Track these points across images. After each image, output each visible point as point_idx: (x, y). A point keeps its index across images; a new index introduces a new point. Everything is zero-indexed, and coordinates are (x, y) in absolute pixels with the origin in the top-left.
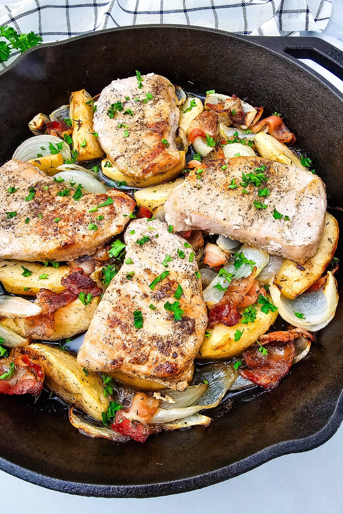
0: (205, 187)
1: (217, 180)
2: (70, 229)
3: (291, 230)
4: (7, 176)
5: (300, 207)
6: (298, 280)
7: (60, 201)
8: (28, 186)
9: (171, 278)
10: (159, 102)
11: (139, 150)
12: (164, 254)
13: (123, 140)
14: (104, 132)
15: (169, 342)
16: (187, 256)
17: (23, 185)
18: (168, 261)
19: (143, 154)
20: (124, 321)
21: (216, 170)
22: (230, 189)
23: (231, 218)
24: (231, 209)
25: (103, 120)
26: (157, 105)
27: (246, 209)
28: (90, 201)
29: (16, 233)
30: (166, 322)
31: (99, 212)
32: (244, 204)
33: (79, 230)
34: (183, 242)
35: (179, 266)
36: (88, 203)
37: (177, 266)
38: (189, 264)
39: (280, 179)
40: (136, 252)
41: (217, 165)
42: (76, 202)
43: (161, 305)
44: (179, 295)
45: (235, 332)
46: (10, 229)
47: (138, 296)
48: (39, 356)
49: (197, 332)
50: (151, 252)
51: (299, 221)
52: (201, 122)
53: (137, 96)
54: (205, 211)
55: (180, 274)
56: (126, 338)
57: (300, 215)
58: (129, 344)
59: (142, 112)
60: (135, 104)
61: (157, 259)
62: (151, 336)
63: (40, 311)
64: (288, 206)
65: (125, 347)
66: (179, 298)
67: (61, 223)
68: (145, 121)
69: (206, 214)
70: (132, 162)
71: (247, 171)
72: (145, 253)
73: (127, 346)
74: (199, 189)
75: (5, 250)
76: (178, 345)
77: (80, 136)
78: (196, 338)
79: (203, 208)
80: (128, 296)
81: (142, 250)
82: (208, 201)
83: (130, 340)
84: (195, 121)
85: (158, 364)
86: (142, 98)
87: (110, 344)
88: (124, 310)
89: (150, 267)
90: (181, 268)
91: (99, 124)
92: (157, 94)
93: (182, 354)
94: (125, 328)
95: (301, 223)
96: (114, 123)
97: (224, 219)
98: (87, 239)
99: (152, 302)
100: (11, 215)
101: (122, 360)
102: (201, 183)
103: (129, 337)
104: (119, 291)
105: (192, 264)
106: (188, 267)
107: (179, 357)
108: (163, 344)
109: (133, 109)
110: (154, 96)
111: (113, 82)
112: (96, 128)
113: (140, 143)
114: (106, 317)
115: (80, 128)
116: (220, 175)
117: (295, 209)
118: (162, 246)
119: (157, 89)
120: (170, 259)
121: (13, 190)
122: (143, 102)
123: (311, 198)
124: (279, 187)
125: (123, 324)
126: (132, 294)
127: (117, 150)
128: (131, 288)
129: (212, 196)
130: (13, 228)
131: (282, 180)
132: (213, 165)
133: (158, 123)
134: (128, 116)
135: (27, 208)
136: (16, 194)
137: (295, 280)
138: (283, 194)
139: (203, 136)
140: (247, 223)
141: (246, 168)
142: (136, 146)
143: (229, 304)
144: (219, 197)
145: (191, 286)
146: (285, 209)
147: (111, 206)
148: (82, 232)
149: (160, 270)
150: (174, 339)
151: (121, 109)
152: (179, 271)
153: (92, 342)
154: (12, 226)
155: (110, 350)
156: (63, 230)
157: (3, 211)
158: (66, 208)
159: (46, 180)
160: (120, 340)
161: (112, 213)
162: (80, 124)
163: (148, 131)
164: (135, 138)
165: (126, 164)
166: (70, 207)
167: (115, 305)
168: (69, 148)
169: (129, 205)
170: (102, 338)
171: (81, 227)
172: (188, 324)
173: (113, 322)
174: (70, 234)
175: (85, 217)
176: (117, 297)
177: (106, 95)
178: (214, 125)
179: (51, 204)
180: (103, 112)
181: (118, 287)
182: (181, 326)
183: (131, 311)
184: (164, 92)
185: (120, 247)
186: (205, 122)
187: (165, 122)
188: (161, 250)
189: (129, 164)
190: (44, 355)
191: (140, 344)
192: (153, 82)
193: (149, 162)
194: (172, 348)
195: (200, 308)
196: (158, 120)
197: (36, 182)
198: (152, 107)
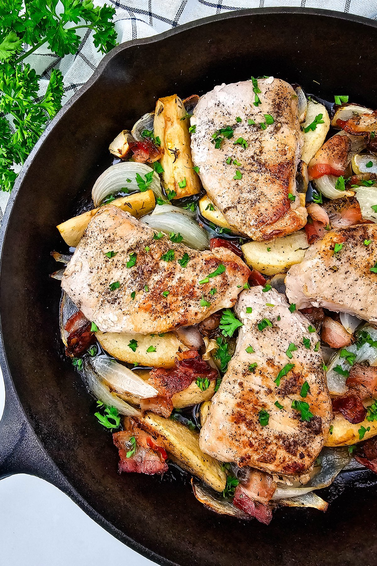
0: (343, 270)
1: (357, 260)
2: (181, 305)
4: (102, 235)
7: (166, 268)
8: (127, 246)
9: (297, 371)
10: (282, 130)
11: (257, 204)
12: (288, 341)
13: (234, 183)
14: (208, 168)
15: (295, 442)
16: (312, 344)
17: (119, 246)
18: (292, 350)
19: (263, 210)
20: (248, 417)
21: (357, 245)
22: (372, 273)
23: (370, 308)
24: (371, 298)
25: (206, 150)
26: (279, 135)
28: (199, 267)
29: (123, 310)
30: (292, 420)
31: (211, 284)
33: (190, 306)
34: (307, 326)
35: (305, 357)
36: (197, 271)
37: (301, 356)
38: (314, 353)
40: (257, 338)
41: (358, 238)
42: (183, 269)
43: (287, 402)
44: (306, 390)
45: (360, 428)
46: (116, 304)
47: (262, 390)
49: (323, 432)
50: (272, 339)
52: (330, 153)
53: (252, 118)
54: (341, 299)
55: (305, 366)
56: (251, 435)
58: (256, 442)
59: (257, 142)
60: (248, 130)
61: (280, 347)
62: (277, 434)
63: (156, 394)
65: (251, 445)
66: (304, 396)
67: (170, 299)
68: (263, 157)
69: (341, 303)
70: (248, 218)
72: (266, 339)
73: (254, 443)
74: (335, 271)
75: (114, 328)
76: (304, 446)
77: (177, 170)
78: (322, 438)
79: (338, 296)
80: (251, 391)
81: (263, 336)
82: (344, 287)
83: (256, 438)
84: (322, 152)
85: (285, 465)
86: (259, 120)
87: (236, 440)
88: (248, 406)
89: (273, 358)
90: (306, 359)
91: (200, 154)
92: (278, 116)
93: (309, 455)
94: (249, 424)
96: (220, 155)
97: (361, 310)
98: (200, 316)
99: (277, 398)
100: (114, 287)
101: (249, 457)
102: (338, 263)
103: (254, 435)
104: (241, 384)
105: (317, 353)
106: (314, 358)
107: (306, 458)
108: (289, 443)
109: (246, 137)
110: (275, 118)
111: (217, 88)
112: (198, 159)
113: (258, 191)
114: (230, 412)
115: (177, 160)
116: (361, 253)
118: (284, 331)
119: (278, 107)
120: (293, 348)
121: (112, 254)
122: (260, 127)
125: (247, 421)
126: (256, 388)
127: (227, 198)
128: (255, 381)
129: (350, 281)
130: (119, 303)
132: (353, 237)
133: (281, 165)
134: (240, 148)
135: (129, 276)
136: (116, 258)
139: (332, 174)
142: (252, 196)
143: (355, 400)
144: (358, 282)
145: (317, 381)
147: (222, 274)
148: (193, 309)
149: (284, 361)
150: (301, 438)
151: (230, 136)
152: (304, 363)
153: (220, 439)
154: (118, 301)
155: (237, 447)
156: (173, 306)
157: (105, 281)
158: (173, 277)
159: (145, 237)
160: (246, 437)
161: (226, 285)
162: (176, 153)
163: (268, 175)
164: (250, 183)
165: (239, 221)
166: (177, 276)
167: (239, 400)
168: (159, 179)
169: (243, 275)
170: (228, 434)
171: (192, 302)
172: (314, 424)
173: (238, 418)
174: (182, 311)
175: (196, 289)
176: (240, 391)
177: (207, 109)
178: (344, 156)
179: (156, 272)
180: (205, 136)
181: (240, 378)
182: (308, 426)
183: (256, 407)
184: (287, 110)
185: (235, 324)
186: (336, 152)
187: (290, 163)
188: (284, 335)
189: (244, 222)
190: (163, 434)
191: (267, 443)
192: (273, 94)
193: (271, 224)
194: (299, 448)
195: (327, 406)
196: (280, 160)
197: (135, 241)
198: (273, 138)
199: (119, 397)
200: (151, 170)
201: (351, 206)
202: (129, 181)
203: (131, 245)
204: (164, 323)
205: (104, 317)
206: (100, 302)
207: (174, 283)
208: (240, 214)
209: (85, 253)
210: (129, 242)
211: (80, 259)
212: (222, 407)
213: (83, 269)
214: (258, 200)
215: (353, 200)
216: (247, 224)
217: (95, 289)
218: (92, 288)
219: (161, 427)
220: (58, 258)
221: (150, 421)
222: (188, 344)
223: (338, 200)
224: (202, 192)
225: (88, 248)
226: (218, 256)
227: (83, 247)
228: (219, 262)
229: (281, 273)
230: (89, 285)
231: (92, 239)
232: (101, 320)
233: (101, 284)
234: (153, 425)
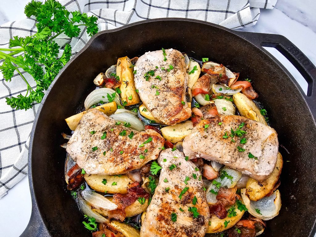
0: (209, 137)
1: (216, 132)
2: (129, 158)
3: (258, 165)
4: (89, 123)
5: (264, 151)
6: (258, 192)
7: (122, 139)
8: (102, 128)
9: (190, 191)
10: (177, 72)
11: (167, 106)
12: (185, 175)
13: (155, 97)
14: (143, 90)
15: (191, 230)
16: (197, 177)
17: (98, 128)
18: (188, 180)
19: (170, 109)
20: (166, 217)
21: (215, 125)
22: (224, 138)
23: (224, 156)
24: (224, 151)
25: (142, 81)
26: (176, 74)
27: (233, 152)
28: (139, 139)
29: (99, 161)
30: (189, 218)
31: (145, 147)
32: (232, 148)
33: (134, 159)
34: (194, 167)
35: (194, 184)
36: (138, 141)
37: (192, 183)
38: (199, 182)
39: (252, 132)
40: (169, 175)
41: (216, 122)
42: (131, 140)
43: (186, 208)
44: (195, 201)
45: (224, 222)
46: (95, 158)
47: (173, 202)
48: (118, 232)
49: (206, 224)
50: (177, 175)
51: (263, 160)
52: (201, 83)
53: (163, 66)
54: (210, 152)
55: (195, 189)
56: (168, 227)
57: (264, 156)
58: (170, 231)
59: (166, 78)
60: (162, 72)
61: (181, 179)
62: (181, 226)
63: (116, 208)
64: (257, 150)
66: (195, 204)
67: (124, 155)
68: (169, 85)
69: (210, 154)
70: (162, 114)
71: (233, 126)
72: (174, 175)
73: (169, 232)
74: (206, 138)
75: (94, 171)
76: (196, 232)
77: (128, 91)
78: (205, 227)
79: (208, 150)
80: (167, 203)
81: (172, 173)
82: (211, 146)
83: (170, 229)
84: (198, 83)
86: (166, 67)
87: (160, 231)
88: (165, 211)
89: (178, 184)
90: (195, 185)
91: (139, 84)
92: (175, 66)
94: (166, 221)
95: (264, 162)
96: (149, 84)
97: (220, 157)
98: (139, 164)
99: (180, 206)
100: (94, 149)
102: (207, 134)
103: (169, 227)
104: (161, 199)
105: (200, 182)
106: (199, 184)
108: (188, 231)
109: (161, 75)
110: (174, 67)
111: (146, 53)
112: (137, 86)
113: (167, 101)
114: (156, 215)
115: (127, 86)
116: (218, 129)
117: (261, 152)
118: (183, 170)
119: (175, 62)
120: (188, 179)
121: (94, 132)
122: (167, 71)
123: (270, 145)
124: (252, 137)
125: (165, 219)
126: (170, 201)
127: (152, 104)
128: (169, 197)
129: (213, 143)
130: (97, 158)
131: (254, 133)
132: (213, 121)
133: (178, 88)
134: (158, 80)
135: (103, 144)
136: (96, 135)
137: (257, 191)
138: (254, 142)
139: (203, 93)
140: (233, 160)
141: (233, 124)
142: (164, 103)
143: (221, 206)
144: (217, 143)
145: (201, 196)
146: (255, 151)
147: (151, 142)
148: (136, 160)
149: (183, 186)
150: (194, 228)
151: (153, 75)
152: (194, 187)
153: (151, 230)
154: (96, 157)
155: (160, 234)
156: (125, 159)
157: (89, 147)
158: (125, 144)
159: (111, 124)
160: (165, 229)
161: (153, 147)
162: (127, 83)
163: (172, 93)
164: (163, 96)
165: (158, 115)
166: (127, 143)
167: (160, 208)
168: (119, 96)
169: (161, 142)
170: (155, 227)
171: (135, 157)
172: (201, 220)
173: (161, 218)
174: (130, 161)
175: (137, 150)
176: (161, 203)
177: (142, 63)
178: (208, 84)
179: (116, 141)
180: (141, 75)
181: (161, 196)
182: (197, 221)
183: (170, 211)
184: (180, 63)
185: (158, 168)
186: (204, 83)
187: (182, 87)
188: (183, 173)
189: (161, 116)
190: (121, 231)
191: (176, 231)
192: (172, 56)
193: (174, 116)
194: (193, 234)
195: (207, 210)
196: (177, 86)
197: (106, 126)
198: (173, 76)
199: (97, 212)
200: (114, 92)
201: (213, 108)
202: (103, 97)
203: (103, 128)
204: (121, 168)
205: (89, 166)
206: (87, 158)
207: (126, 147)
208: (159, 112)
209: (79, 132)
210: (103, 126)
211: (77, 135)
212: (152, 212)
213: (78, 140)
214: (167, 105)
215: (213, 105)
216: (162, 117)
217: (84, 151)
218: (83, 150)
219: (119, 227)
220: (65, 137)
221: (114, 225)
222: (134, 180)
223: (207, 105)
224: (140, 103)
225: (81, 130)
226: (149, 133)
227: (79, 129)
228: (149, 136)
229: (180, 141)
230: (81, 149)
231: (84, 125)
232: (87, 167)
233: (88, 148)
234: (115, 227)
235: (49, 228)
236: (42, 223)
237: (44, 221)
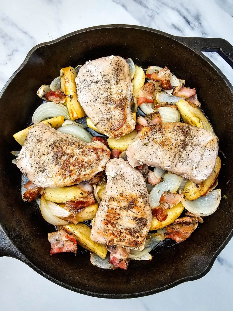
0: (150, 144)
1: (157, 139)
2: (77, 171)
3: (197, 170)
4: (35, 139)
5: (203, 156)
6: (194, 193)
7: (69, 153)
8: (49, 144)
9: (134, 197)
10: (120, 83)
11: (111, 120)
12: (129, 184)
13: (99, 110)
14: (86, 103)
15: (134, 231)
16: (141, 184)
17: (45, 144)
19: (113, 123)
20: (112, 221)
21: (157, 132)
23: (165, 162)
24: (164, 157)
25: (85, 94)
26: (119, 86)
27: (173, 157)
28: (85, 152)
29: (48, 175)
30: (133, 221)
32: (172, 154)
37: (136, 190)
38: (142, 188)
39: (193, 138)
40: (115, 184)
41: (157, 129)
43: (130, 212)
46: (45, 173)
47: (118, 208)
49: (148, 225)
50: (122, 183)
51: (202, 164)
52: (145, 91)
53: (105, 77)
54: (151, 158)
55: (138, 195)
56: (114, 230)
57: (203, 161)
58: (116, 233)
59: (109, 90)
60: (104, 83)
61: (125, 187)
62: (126, 228)
65: (114, 234)
67: (71, 168)
68: (112, 97)
69: (151, 160)
71: (174, 133)
72: (119, 184)
73: (115, 233)
74: (147, 145)
75: (44, 184)
76: (139, 232)
77: (72, 106)
78: (147, 227)
79: (149, 157)
80: (113, 209)
81: (117, 183)
82: (152, 153)
83: (116, 231)
84: (141, 91)
85: (130, 242)
86: (108, 78)
87: (107, 233)
88: (111, 216)
89: (123, 192)
90: (138, 191)
91: (82, 97)
92: (118, 76)
93: (141, 236)
94: (112, 225)
95: (203, 166)
97: (161, 163)
98: (86, 176)
99: (125, 211)
101: (113, 240)
102: (148, 142)
103: (115, 229)
104: (108, 206)
106: (142, 191)
107: (140, 238)
108: (132, 232)
111: (87, 63)
114: (103, 220)
117: (200, 157)
118: (127, 179)
119: (117, 71)
122: (109, 82)
123: (210, 151)
124: (192, 143)
125: (112, 223)
126: (115, 207)
127: (96, 118)
128: (114, 204)
129: (154, 150)
130: (46, 172)
131: (194, 139)
132: (155, 129)
133: (120, 100)
135: (51, 158)
136: (43, 150)
138: (194, 147)
139: (147, 101)
140: (173, 165)
141: (174, 131)
144: (158, 150)
145: (144, 201)
146: (195, 156)
148: (83, 172)
149: (128, 193)
150: (137, 229)
152: (137, 193)
153: (98, 233)
154: (46, 171)
155: (107, 236)
156: (73, 172)
157: (38, 162)
158: (73, 158)
159: (58, 139)
160: (111, 231)
161: (99, 159)
162: (71, 97)
163: (115, 106)
164: (107, 109)
165: (103, 129)
166: (75, 157)
167: (107, 214)
169: (107, 154)
170: (103, 230)
171: (83, 169)
172: (143, 221)
173: (107, 222)
174: (77, 174)
175: (84, 163)
176: (107, 209)
177: (83, 74)
178: (152, 92)
179: (64, 155)
180: (83, 88)
181: (107, 203)
182: (140, 223)
183: (115, 216)
184: (122, 72)
186: (147, 91)
187: (125, 99)
188: (127, 181)
189: (105, 129)
191: (121, 233)
192: (114, 65)
193: (117, 130)
194: (136, 234)
195: (150, 213)
196: (120, 98)
197: (53, 141)
198: (116, 87)
201: (157, 116)
203: (51, 143)
204: (68, 181)
205: (39, 179)
206: (37, 172)
207: (73, 160)
208: (103, 126)
209: (27, 148)
210: (50, 141)
211: (25, 151)
212: (100, 218)
213: (27, 156)
214: (111, 118)
215: (157, 113)
217: (34, 166)
218: (32, 165)
223: (151, 114)
224: (85, 116)
225: (28, 146)
226: (95, 146)
227: (26, 145)
228: (95, 149)
229: (124, 151)
230: (30, 164)
231: (30, 141)
232: (37, 181)
233: (37, 163)
235: (9, 235)
236: (2, 231)
237: (4, 230)
